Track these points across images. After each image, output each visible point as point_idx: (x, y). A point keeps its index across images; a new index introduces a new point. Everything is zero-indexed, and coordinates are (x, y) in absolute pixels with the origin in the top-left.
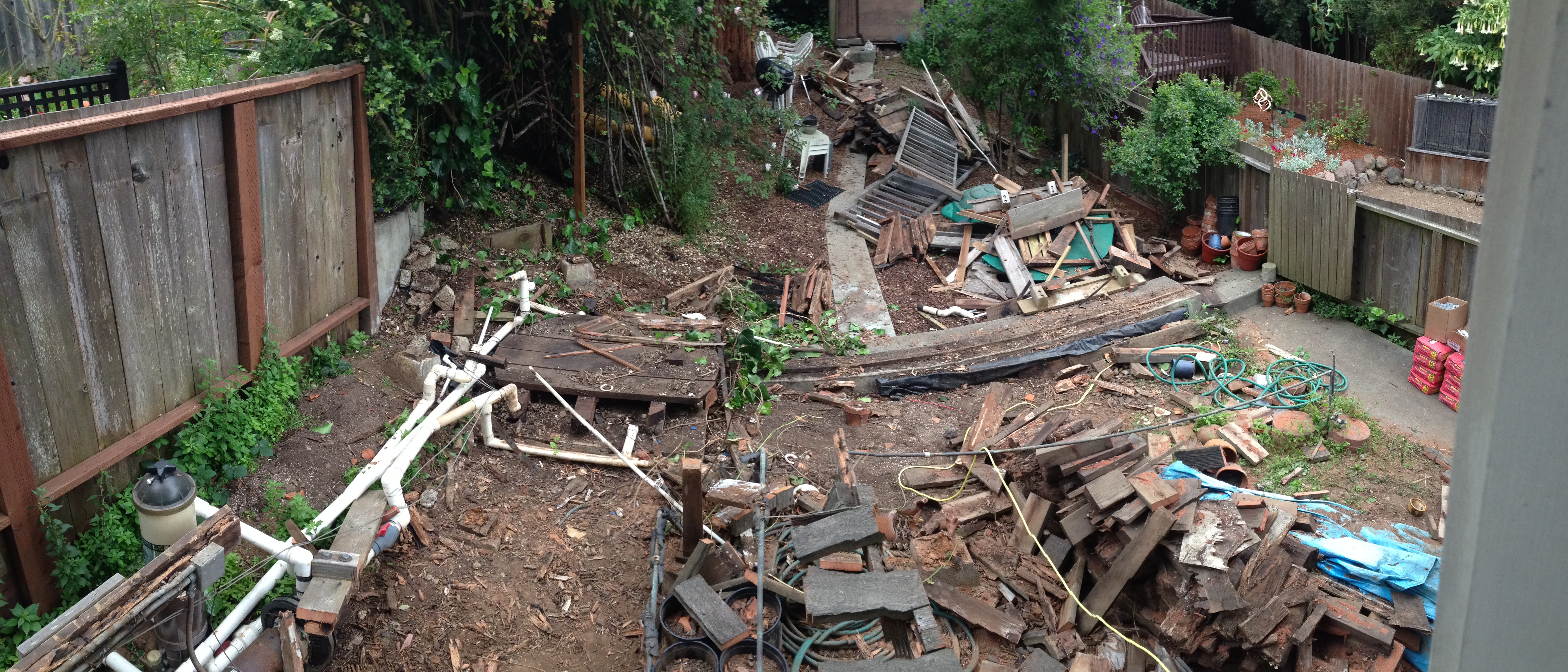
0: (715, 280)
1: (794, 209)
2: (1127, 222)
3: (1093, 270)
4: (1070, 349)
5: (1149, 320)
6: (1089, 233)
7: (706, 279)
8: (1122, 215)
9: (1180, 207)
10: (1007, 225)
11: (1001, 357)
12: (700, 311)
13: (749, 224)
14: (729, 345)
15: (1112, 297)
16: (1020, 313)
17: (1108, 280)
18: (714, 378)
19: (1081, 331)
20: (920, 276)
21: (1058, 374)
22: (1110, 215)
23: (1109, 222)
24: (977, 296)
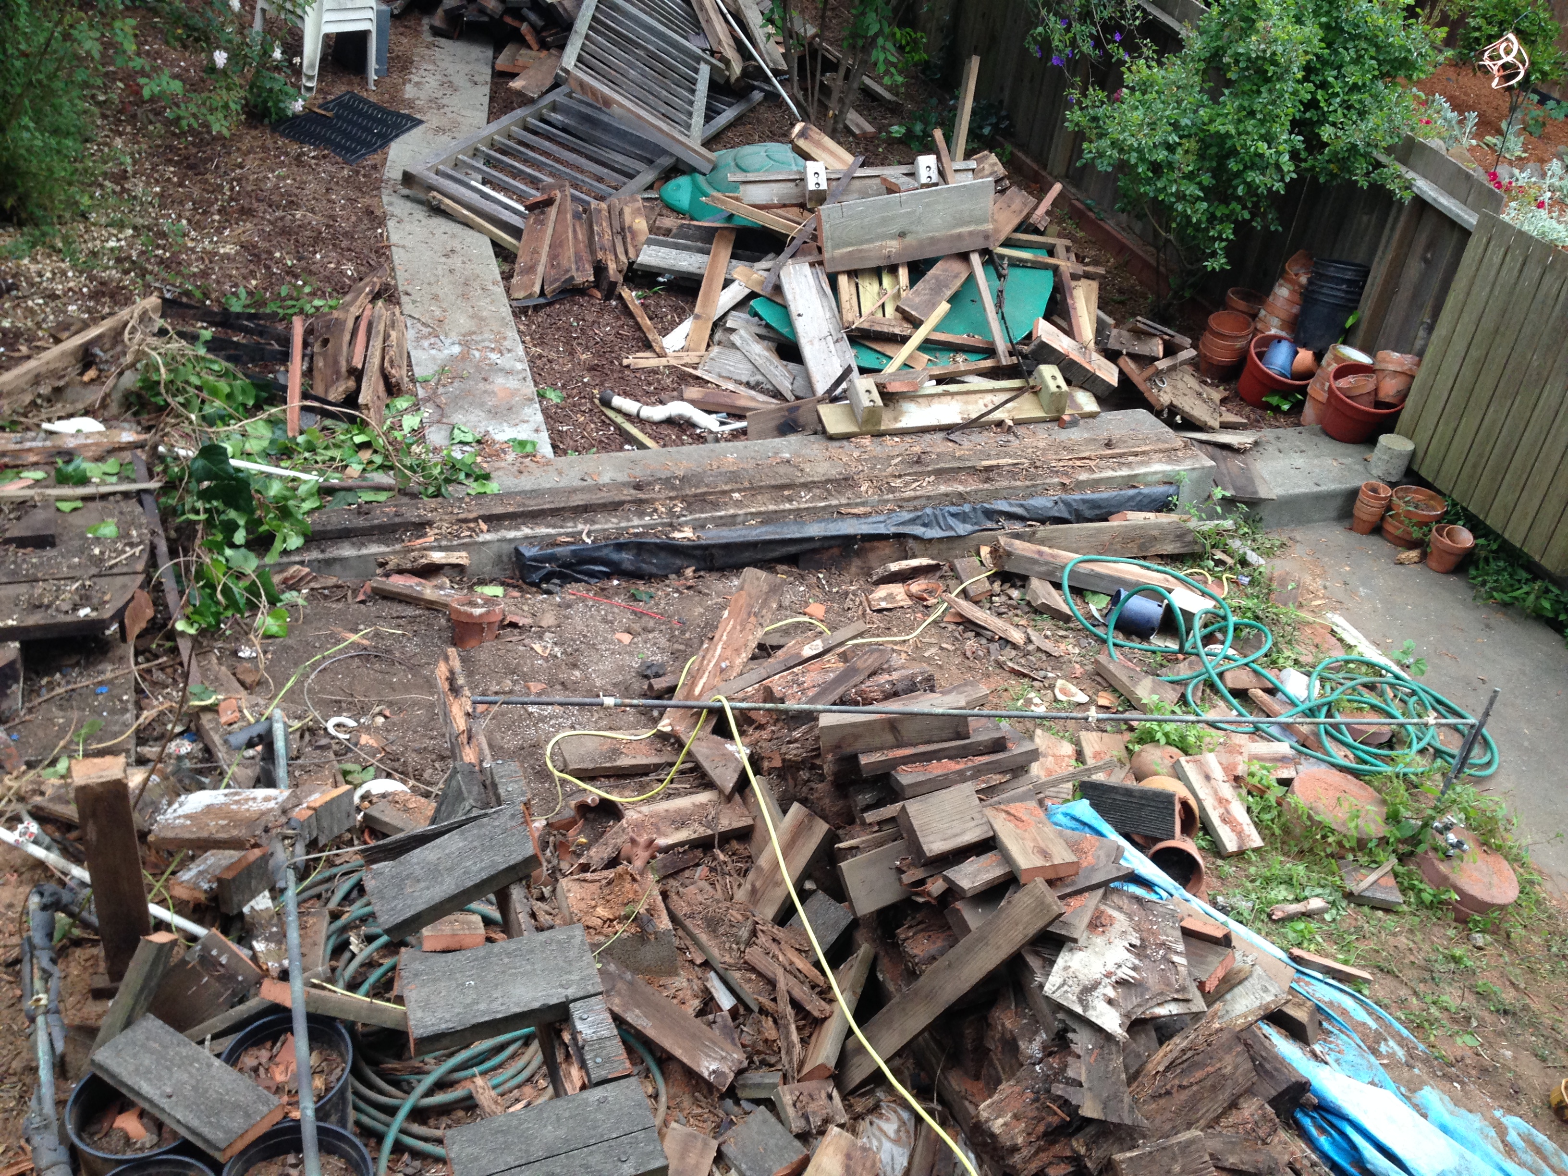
0: (117, 334)
1: (298, 159)
2: (1087, 276)
3: (989, 363)
4: (912, 521)
5: (1089, 495)
6: (997, 284)
7: (93, 332)
9: (1217, 263)
10: (815, 238)
11: (768, 518)
12: (86, 413)
13: (189, 197)
14: (170, 486)
15: (1021, 430)
16: (821, 431)
17: (1020, 391)
18: (140, 566)
19: (943, 489)
20: (606, 329)
21: (879, 572)
22: (1051, 253)
23: (1045, 267)
24: (731, 386)
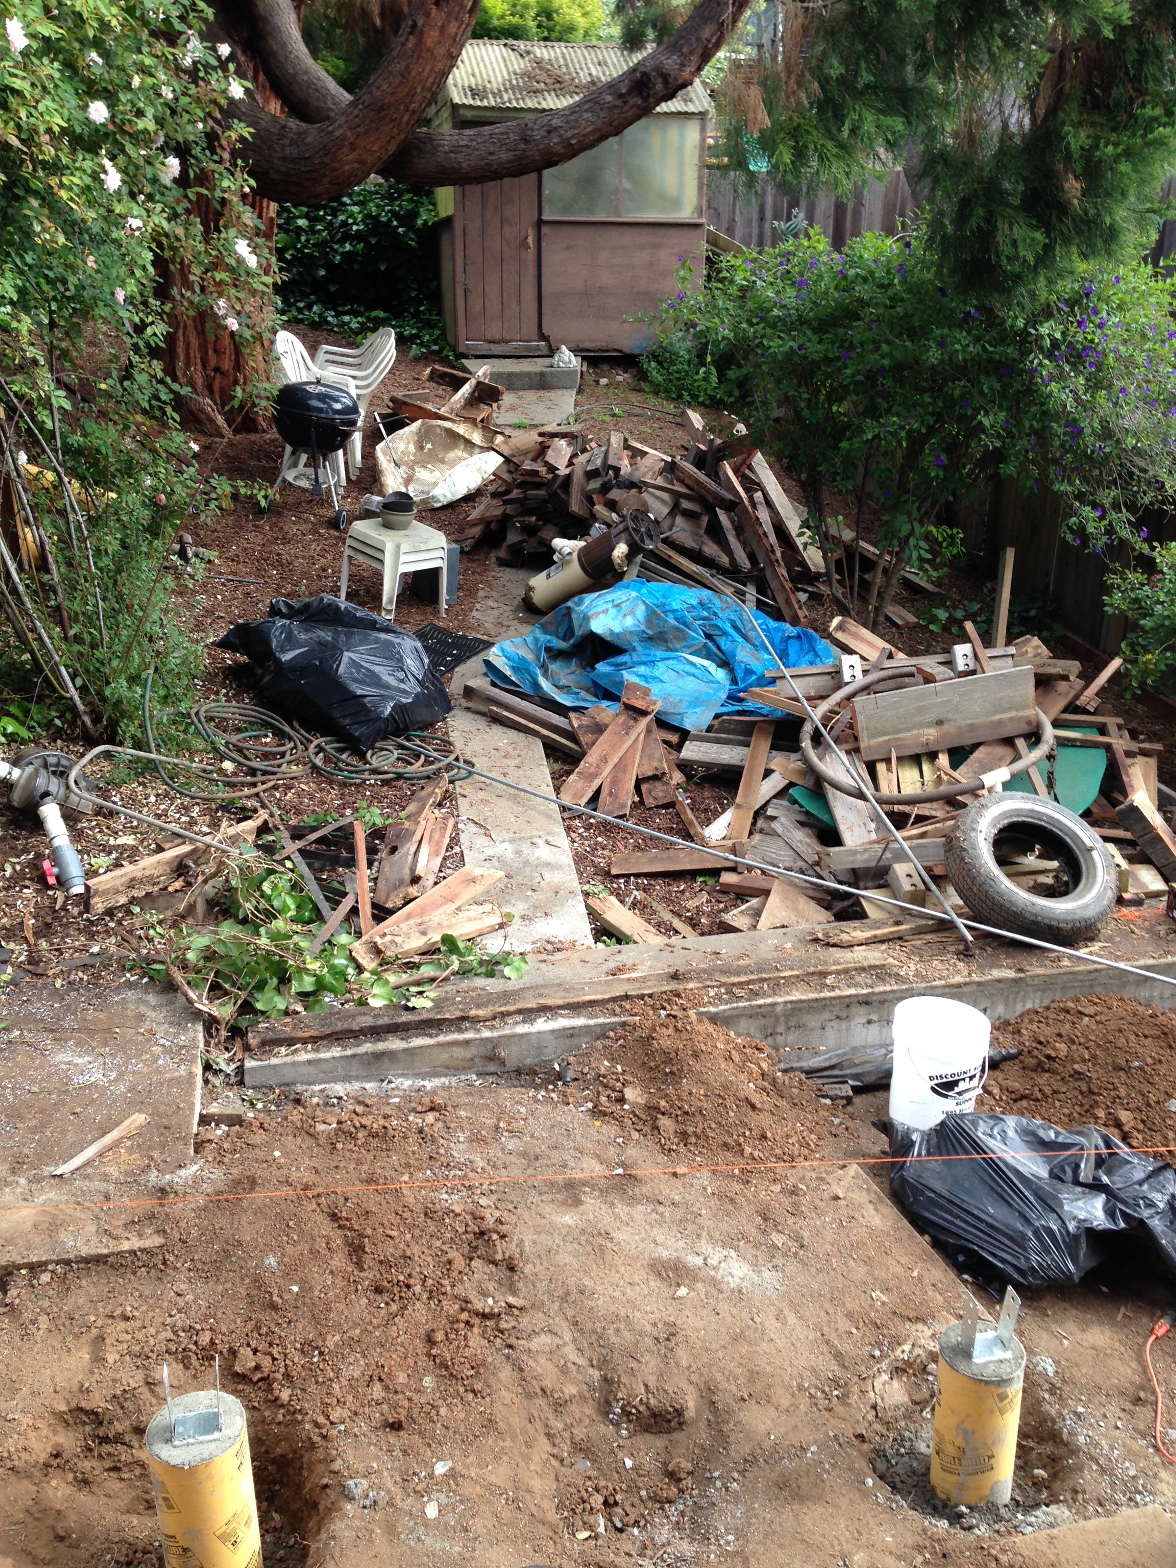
2: (1144, 753)
6: (1046, 765)
8: (1134, 735)
22: (1102, 732)
23: (1096, 745)
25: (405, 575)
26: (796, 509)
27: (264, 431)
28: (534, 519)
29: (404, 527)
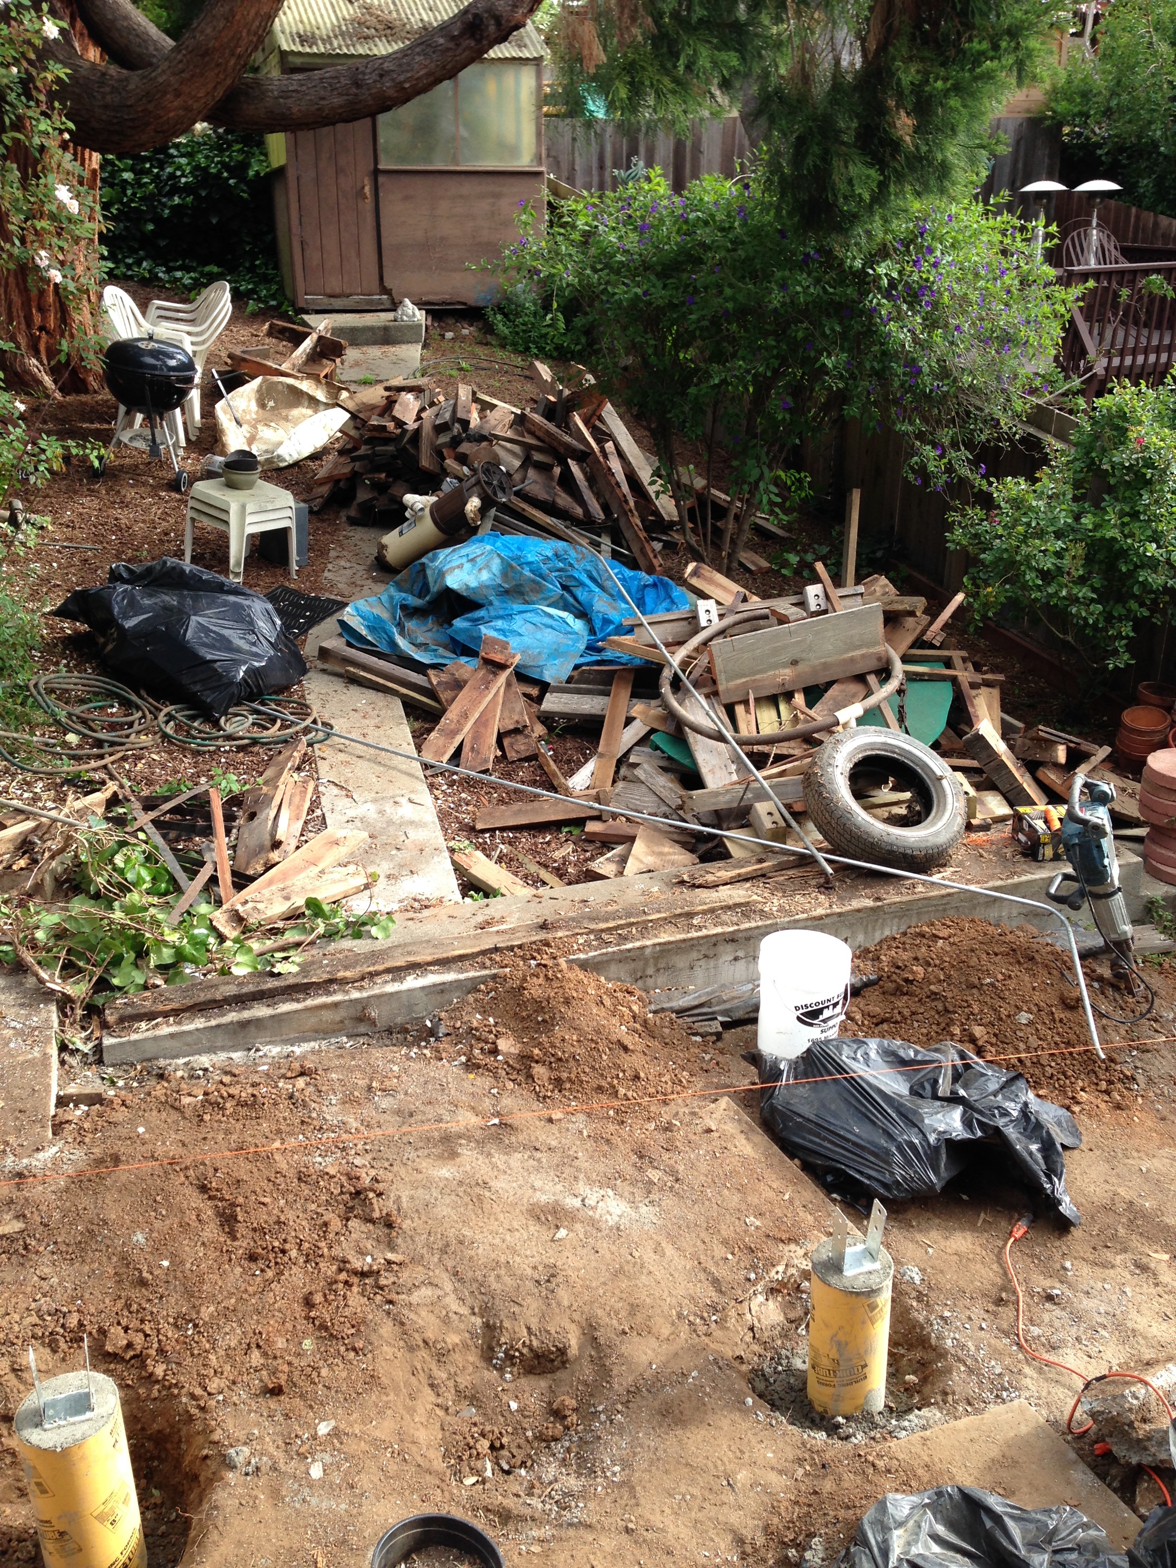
2: (988, 684)
8: (977, 668)
9: (1120, 661)
22: (948, 665)
23: (942, 678)
25: (252, 536)
26: (647, 459)
27: (95, 392)
28: (383, 475)
29: (249, 486)
